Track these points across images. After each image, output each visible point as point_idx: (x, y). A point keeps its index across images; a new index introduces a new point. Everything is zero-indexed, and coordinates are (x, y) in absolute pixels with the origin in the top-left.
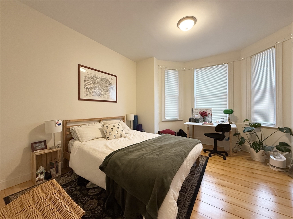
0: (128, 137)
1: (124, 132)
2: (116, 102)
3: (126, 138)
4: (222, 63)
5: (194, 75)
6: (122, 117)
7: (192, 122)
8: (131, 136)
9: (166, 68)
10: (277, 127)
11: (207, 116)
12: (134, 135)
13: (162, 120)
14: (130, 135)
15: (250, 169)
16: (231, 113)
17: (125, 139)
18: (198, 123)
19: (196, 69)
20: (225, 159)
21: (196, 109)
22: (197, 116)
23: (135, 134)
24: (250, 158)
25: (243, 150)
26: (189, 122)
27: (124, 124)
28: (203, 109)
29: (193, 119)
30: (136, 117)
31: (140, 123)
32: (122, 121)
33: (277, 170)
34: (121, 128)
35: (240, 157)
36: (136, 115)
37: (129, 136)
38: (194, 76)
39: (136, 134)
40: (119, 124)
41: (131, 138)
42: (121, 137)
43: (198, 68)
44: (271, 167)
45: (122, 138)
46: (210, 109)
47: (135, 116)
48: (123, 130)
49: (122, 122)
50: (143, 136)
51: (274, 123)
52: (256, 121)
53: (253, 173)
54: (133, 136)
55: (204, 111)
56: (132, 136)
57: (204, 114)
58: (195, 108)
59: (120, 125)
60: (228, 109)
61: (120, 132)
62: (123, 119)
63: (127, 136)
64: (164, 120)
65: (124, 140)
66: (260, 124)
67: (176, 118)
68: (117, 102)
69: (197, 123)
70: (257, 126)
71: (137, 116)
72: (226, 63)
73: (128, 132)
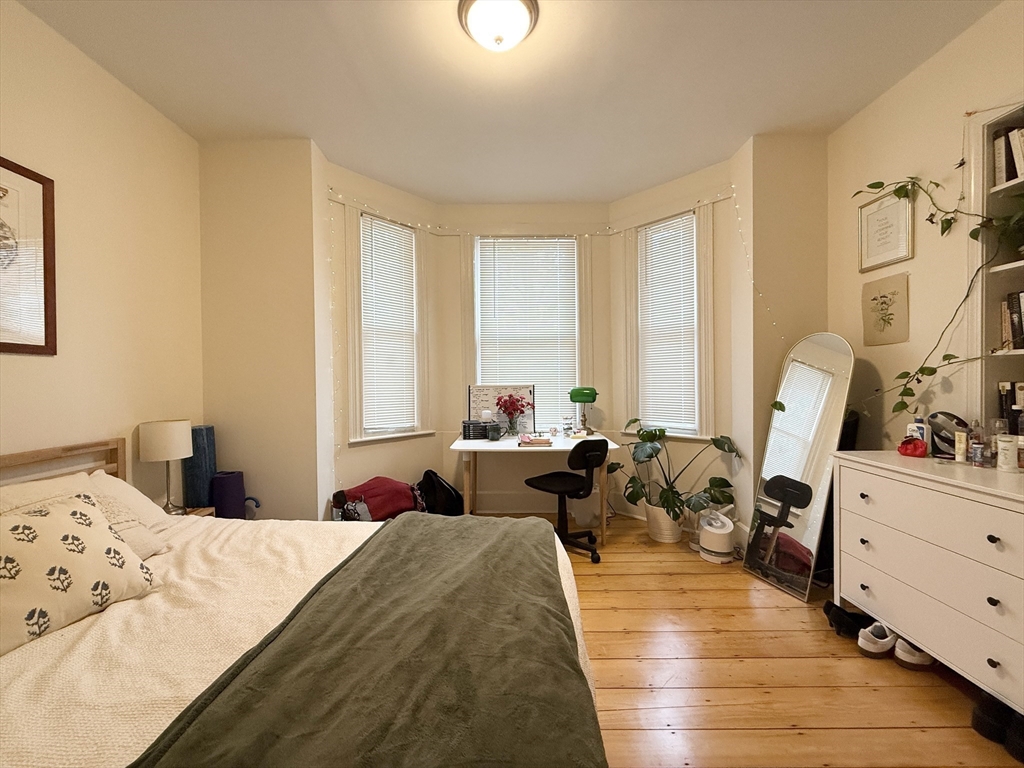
0: (167, 585)
1: (132, 560)
2: (49, 348)
3: (155, 600)
4: (561, 234)
5: (472, 260)
6: (106, 444)
7: (476, 438)
8: (190, 571)
9: (365, 208)
10: (709, 438)
11: (522, 412)
12: (207, 558)
13: (352, 440)
14: (180, 564)
15: (668, 577)
16: (591, 399)
17: (143, 611)
18: (497, 440)
19: (483, 237)
20: (596, 560)
21: (481, 389)
22: (488, 414)
23: (213, 551)
24: (647, 535)
25: (621, 513)
26: (465, 438)
27: (124, 493)
28: (506, 388)
29: (476, 425)
30: (203, 438)
31: (227, 463)
32: (101, 473)
33: (718, 560)
34: (97, 538)
35: (626, 539)
36: (200, 423)
37: (173, 576)
38: (472, 265)
39: (221, 549)
40: (81, 506)
41: (189, 585)
42: (102, 607)
43: (487, 237)
44: (703, 555)
45: (116, 613)
46: (527, 387)
47: (196, 433)
48: (116, 545)
49: (102, 482)
50: (274, 552)
51: (695, 426)
52: (652, 423)
53: (683, 591)
54: (203, 567)
55: (511, 396)
56: (196, 566)
57: (512, 407)
58: (479, 383)
59: (93, 513)
60: (578, 386)
61: (88, 569)
62: (109, 457)
63: (157, 580)
64: (359, 440)
65: (138, 620)
66: (662, 431)
67: (408, 425)
68: (54, 353)
69: (493, 439)
70: (657, 436)
71: (210, 430)
72: (570, 237)
73: (156, 542)
